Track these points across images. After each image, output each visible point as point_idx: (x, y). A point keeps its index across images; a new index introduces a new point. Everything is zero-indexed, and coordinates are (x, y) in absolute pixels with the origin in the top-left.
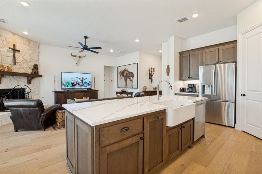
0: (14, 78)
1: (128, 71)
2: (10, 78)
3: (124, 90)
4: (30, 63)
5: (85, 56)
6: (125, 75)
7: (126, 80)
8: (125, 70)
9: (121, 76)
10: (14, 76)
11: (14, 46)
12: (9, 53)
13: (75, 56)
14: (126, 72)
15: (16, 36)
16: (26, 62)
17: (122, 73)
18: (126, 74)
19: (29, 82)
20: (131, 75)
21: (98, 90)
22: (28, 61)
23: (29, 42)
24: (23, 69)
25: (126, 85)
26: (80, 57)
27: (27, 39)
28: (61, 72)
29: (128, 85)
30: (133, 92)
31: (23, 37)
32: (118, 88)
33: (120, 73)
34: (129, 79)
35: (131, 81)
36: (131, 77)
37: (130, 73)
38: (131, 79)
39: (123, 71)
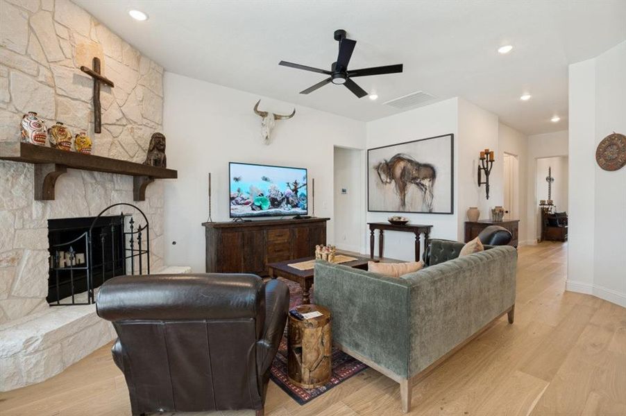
0: (95, 179)
1: (409, 161)
2: (83, 179)
3: (400, 218)
4: (141, 129)
5: (294, 112)
6: (398, 171)
7: (402, 189)
8: (398, 158)
9: (383, 177)
10: (96, 173)
11: (96, 62)
12: (81, 87)
13: (264, 115)
14: (402, 164)
15: (100, 28)
16: (129, 126)
17: (388, 168)
18: (404, 170)
19: (139, 195)
20: (424, 172)
21: (329, 219)
22: (135, 123)
23: (138, 60)
24: (119, 148)
25: (403, 204)
26: (277, 117)
27: (131, 46)
28: (230, 163)
29: (411, 204)
30: (432, 226)
31: (123, 40)
32: (369, 211)
33: (377, 168)
34: (417, 184)
35: (425, 192)
36: (423, 179)
37: (419, 166)
38: (423, 185)
39: (388, 161)
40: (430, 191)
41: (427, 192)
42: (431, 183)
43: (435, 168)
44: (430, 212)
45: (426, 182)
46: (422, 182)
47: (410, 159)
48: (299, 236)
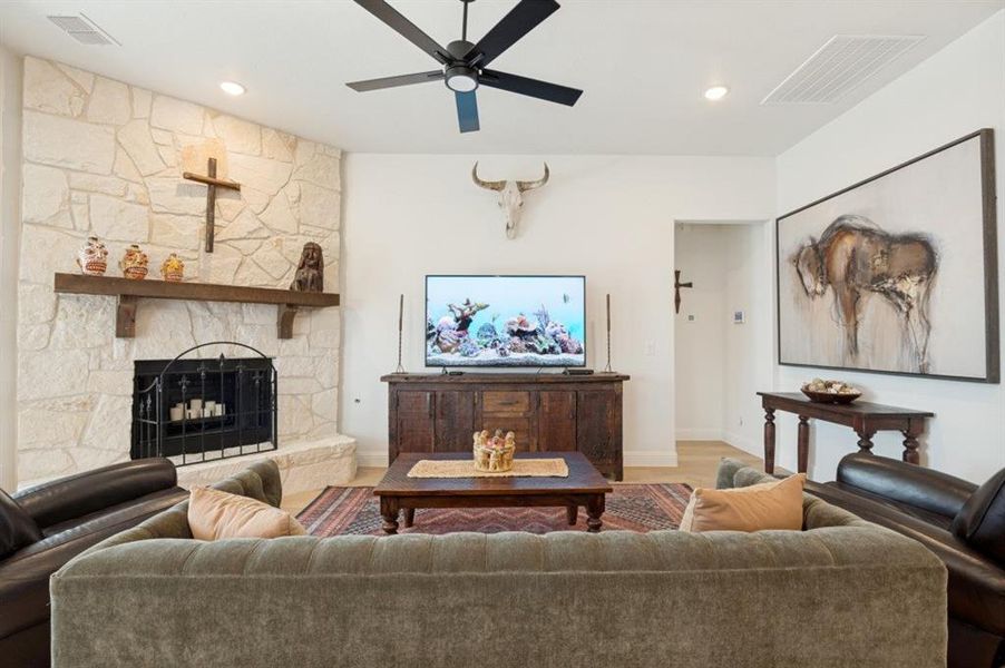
0: (209, 310)
1: (867, 232)
2: (189, 310)
3: (829, 385)
4: (296, 240)
6: (840, 264)
7: (851, 308)
8: (840, 229)
9: (809, 279)
10: (211, 304)
11: (212, 165)
12: (188, 198)
13: (497, 187)
14: (848, 243)
15: (221, 119)
16: (275, 238)
17: (817, 257)
18: (853, 256)
19: (285, 331)
20: (903, 257)
21: (628, 378)
22: (285, 232)
23: (293, 147)
24: (254, 269)
25: (854, 348)
26: (522, 187)
27: (278, 131)
28: (427, 276)
29: (873, 348)
30: (931, 415)
31: (262, 126)
32: (780, 363)
33: (796, 260)
34: (886, 293)
35: (908, 316)
36: (901, 278)
37: (889, 242)
38: (901, 295)
39: (818, 238)
40: (921, 312)
41: (914, 313)
42: (923, 289)
43: (935, 244)
44: (923, 374)
45: (910, 287)
46: (899, 287)
47: (867, 225)
48: (550, 409)
